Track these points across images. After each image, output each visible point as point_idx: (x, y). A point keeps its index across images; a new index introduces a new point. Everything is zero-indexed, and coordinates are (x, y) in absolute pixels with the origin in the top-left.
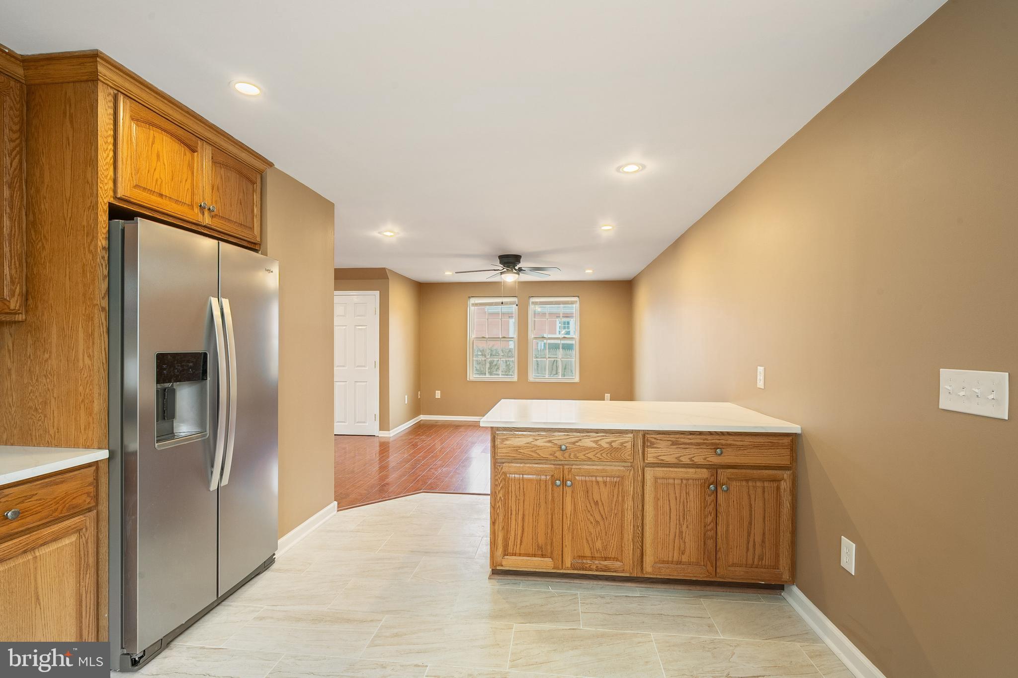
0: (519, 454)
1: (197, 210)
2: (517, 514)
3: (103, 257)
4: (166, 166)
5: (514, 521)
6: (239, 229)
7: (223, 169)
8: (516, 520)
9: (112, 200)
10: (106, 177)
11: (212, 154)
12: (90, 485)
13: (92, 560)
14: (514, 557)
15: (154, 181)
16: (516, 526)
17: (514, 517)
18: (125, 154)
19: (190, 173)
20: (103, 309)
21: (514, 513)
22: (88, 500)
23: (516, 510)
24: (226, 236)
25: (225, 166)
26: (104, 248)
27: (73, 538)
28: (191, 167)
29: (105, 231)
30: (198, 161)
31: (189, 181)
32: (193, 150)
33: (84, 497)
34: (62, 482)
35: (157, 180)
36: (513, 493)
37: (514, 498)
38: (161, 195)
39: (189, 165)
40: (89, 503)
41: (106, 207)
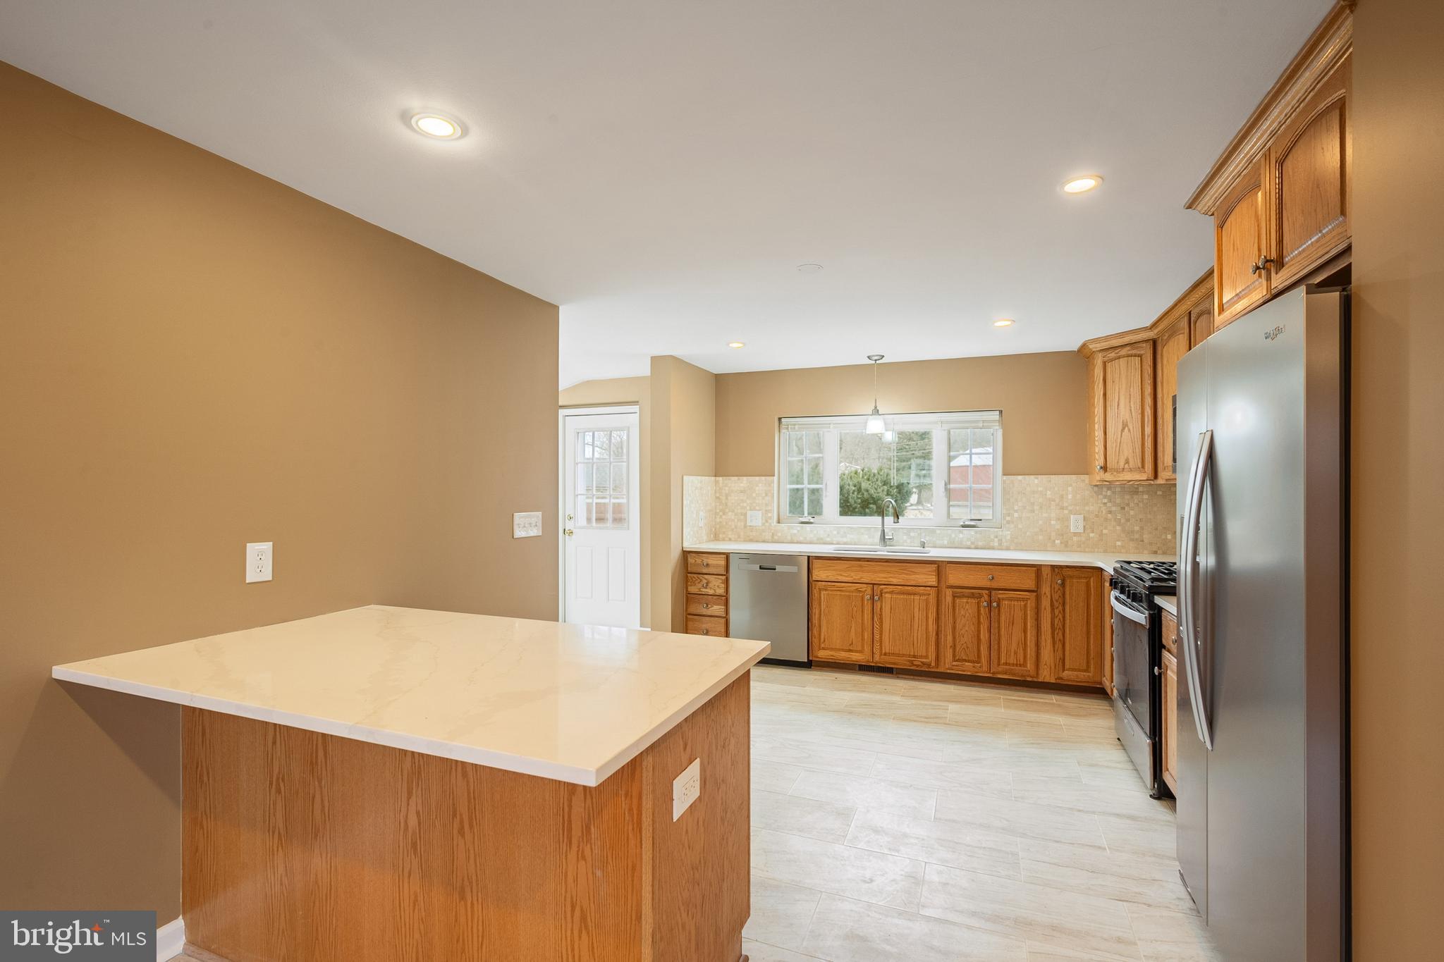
4: (1239, 251)
15: (1232, 283)
35: (1234, 280)
38: (1238, 296)
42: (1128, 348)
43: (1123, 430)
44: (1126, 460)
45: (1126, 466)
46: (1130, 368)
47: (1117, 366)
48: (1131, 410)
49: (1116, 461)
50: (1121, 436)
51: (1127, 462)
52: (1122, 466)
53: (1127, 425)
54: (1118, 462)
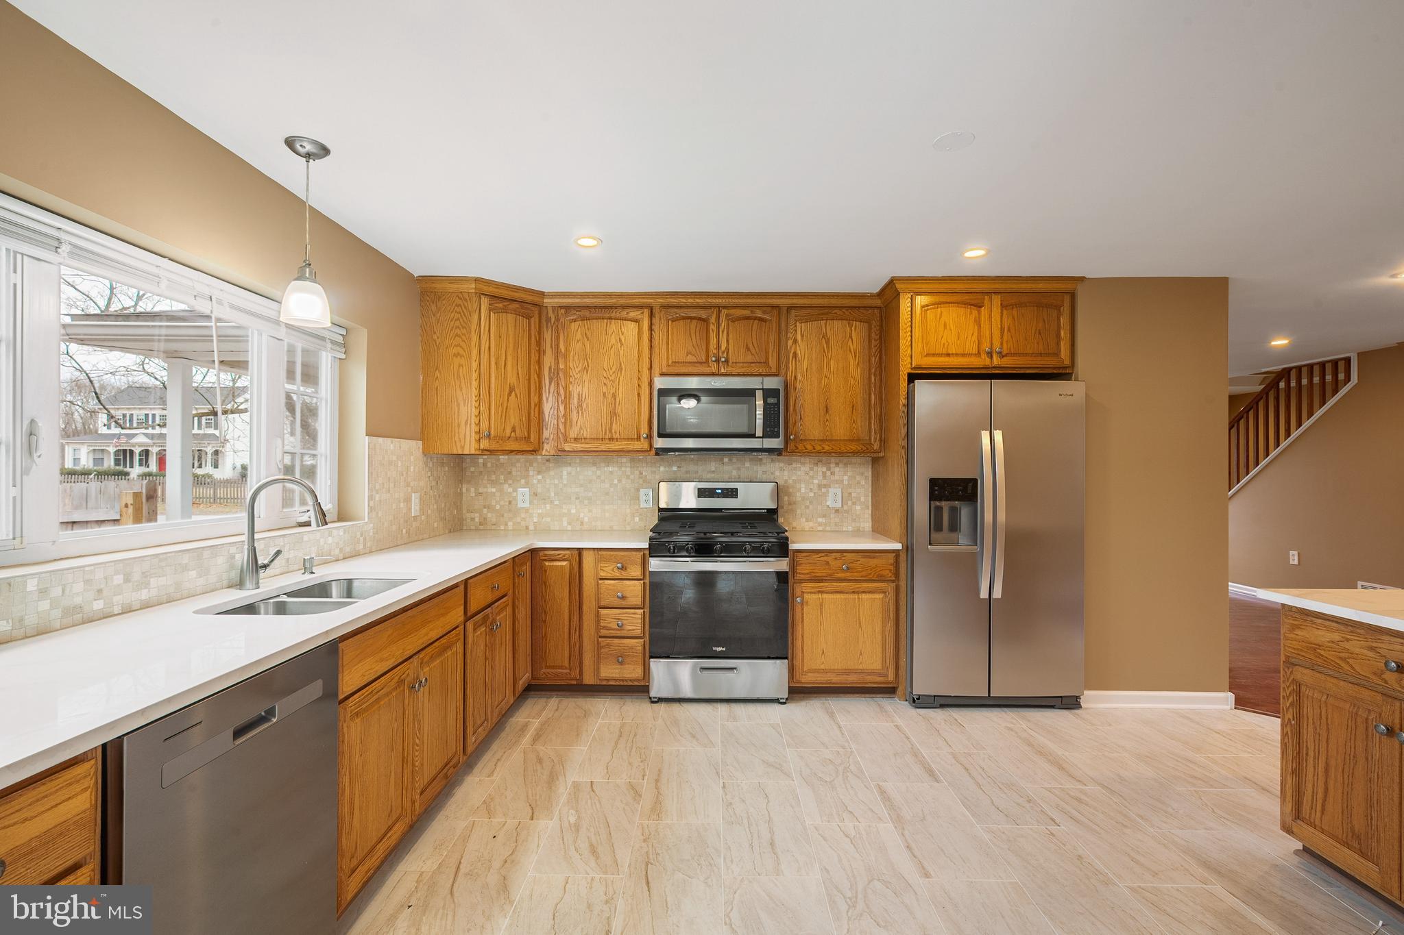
0: (1319, 658)
1: (984, 356)
2: (1316, 758)
3: (903, 412)
4: (953, 331)
5: (1312, 769)
6: (1039, 358)
7: (1015, 309)
8: (1314, 767)
9: (910, 371)
10: (905, 356)
11: (1001, 301)
12: (891, 565)
13: (892, 615)
14: (1311, 829)
15: (942, 346)
16: (1316, 778)
17: (1312, 762)
18: (917, 335)
19: (976, 327)
20: (903, 447)
21: (1311, 754)
22: (890, 575)
23: (1314, 751)
24: (1022, 370)
25: (1020, 305)
26: (904, 405)
27: (881, 596)
28: (978, 322)
29: (905, 393)
30: (985, 314)
31: (976, 334)
32: (979, 306)
33: (888, 572)
34: (874, 558)
35: (944, 344)
36: (1310, 720)
37: (1311, 729)
38: (948, 355)
39: (975, 320)
40: (891, 577)
41: (906, 377)
42: (517, 306)
43: (510, 394)
44: (513, 428)
45: (513, 434)
46: (518, 328)
47: (504, 321)
48: (518, 374)
49: (502, 428)
50: (508, 401)
51: (514, 430)
52: (508, 435)
53: (514, 389)
54: (504, 429)
